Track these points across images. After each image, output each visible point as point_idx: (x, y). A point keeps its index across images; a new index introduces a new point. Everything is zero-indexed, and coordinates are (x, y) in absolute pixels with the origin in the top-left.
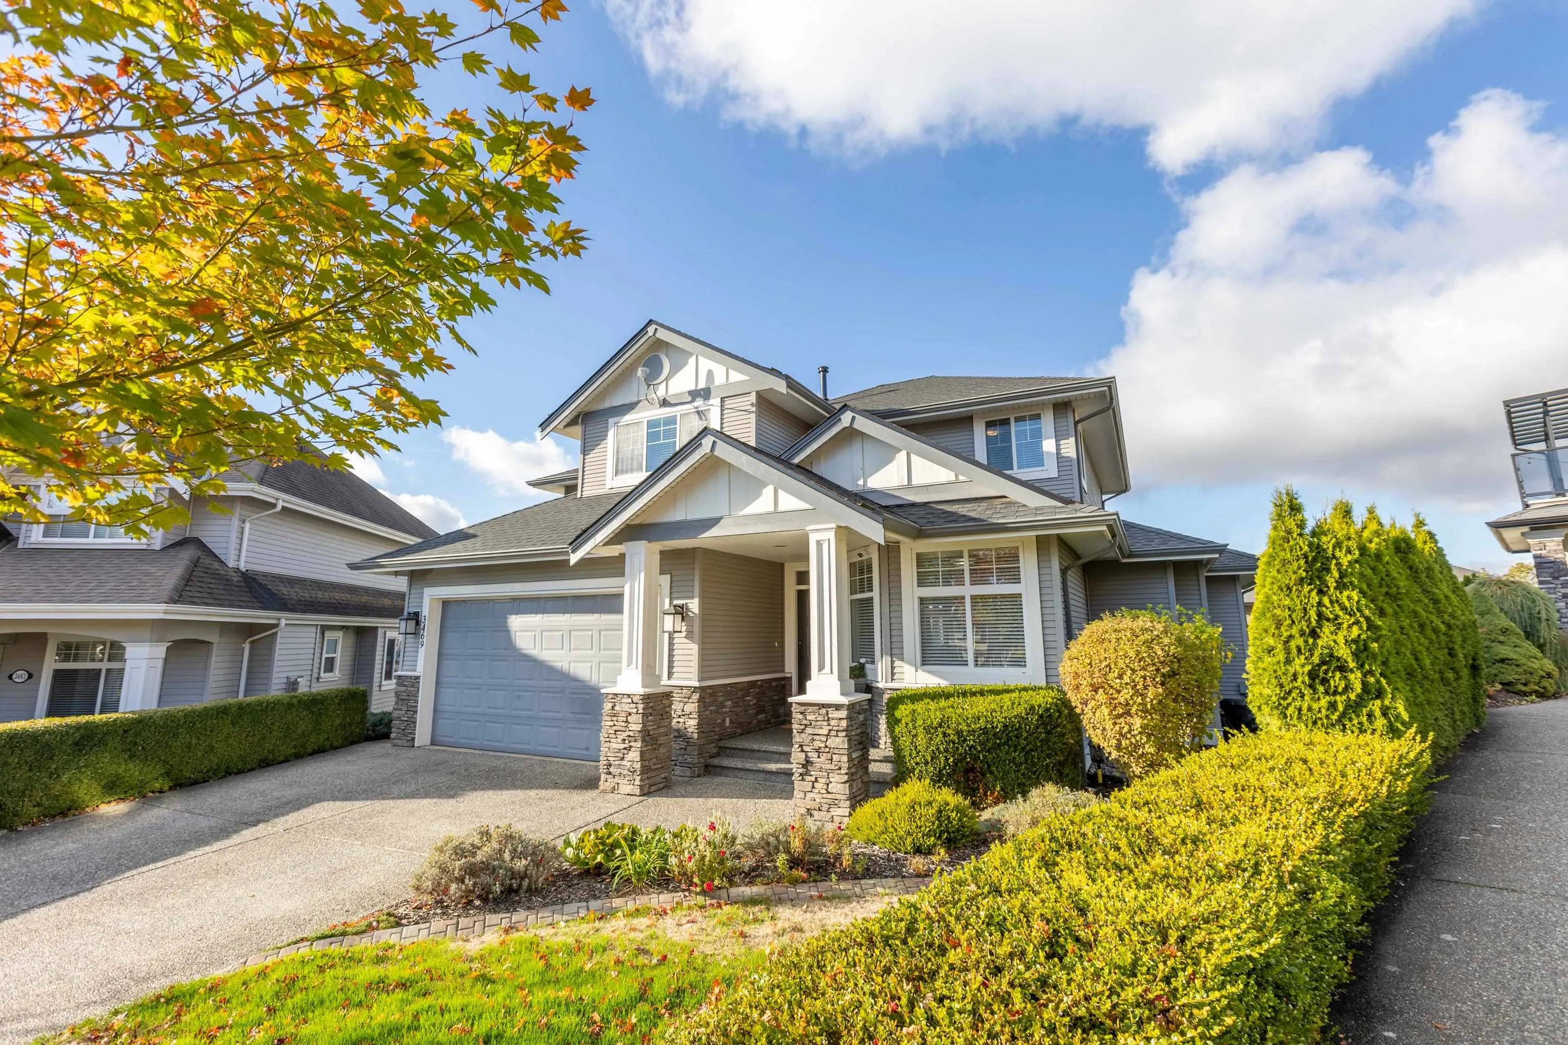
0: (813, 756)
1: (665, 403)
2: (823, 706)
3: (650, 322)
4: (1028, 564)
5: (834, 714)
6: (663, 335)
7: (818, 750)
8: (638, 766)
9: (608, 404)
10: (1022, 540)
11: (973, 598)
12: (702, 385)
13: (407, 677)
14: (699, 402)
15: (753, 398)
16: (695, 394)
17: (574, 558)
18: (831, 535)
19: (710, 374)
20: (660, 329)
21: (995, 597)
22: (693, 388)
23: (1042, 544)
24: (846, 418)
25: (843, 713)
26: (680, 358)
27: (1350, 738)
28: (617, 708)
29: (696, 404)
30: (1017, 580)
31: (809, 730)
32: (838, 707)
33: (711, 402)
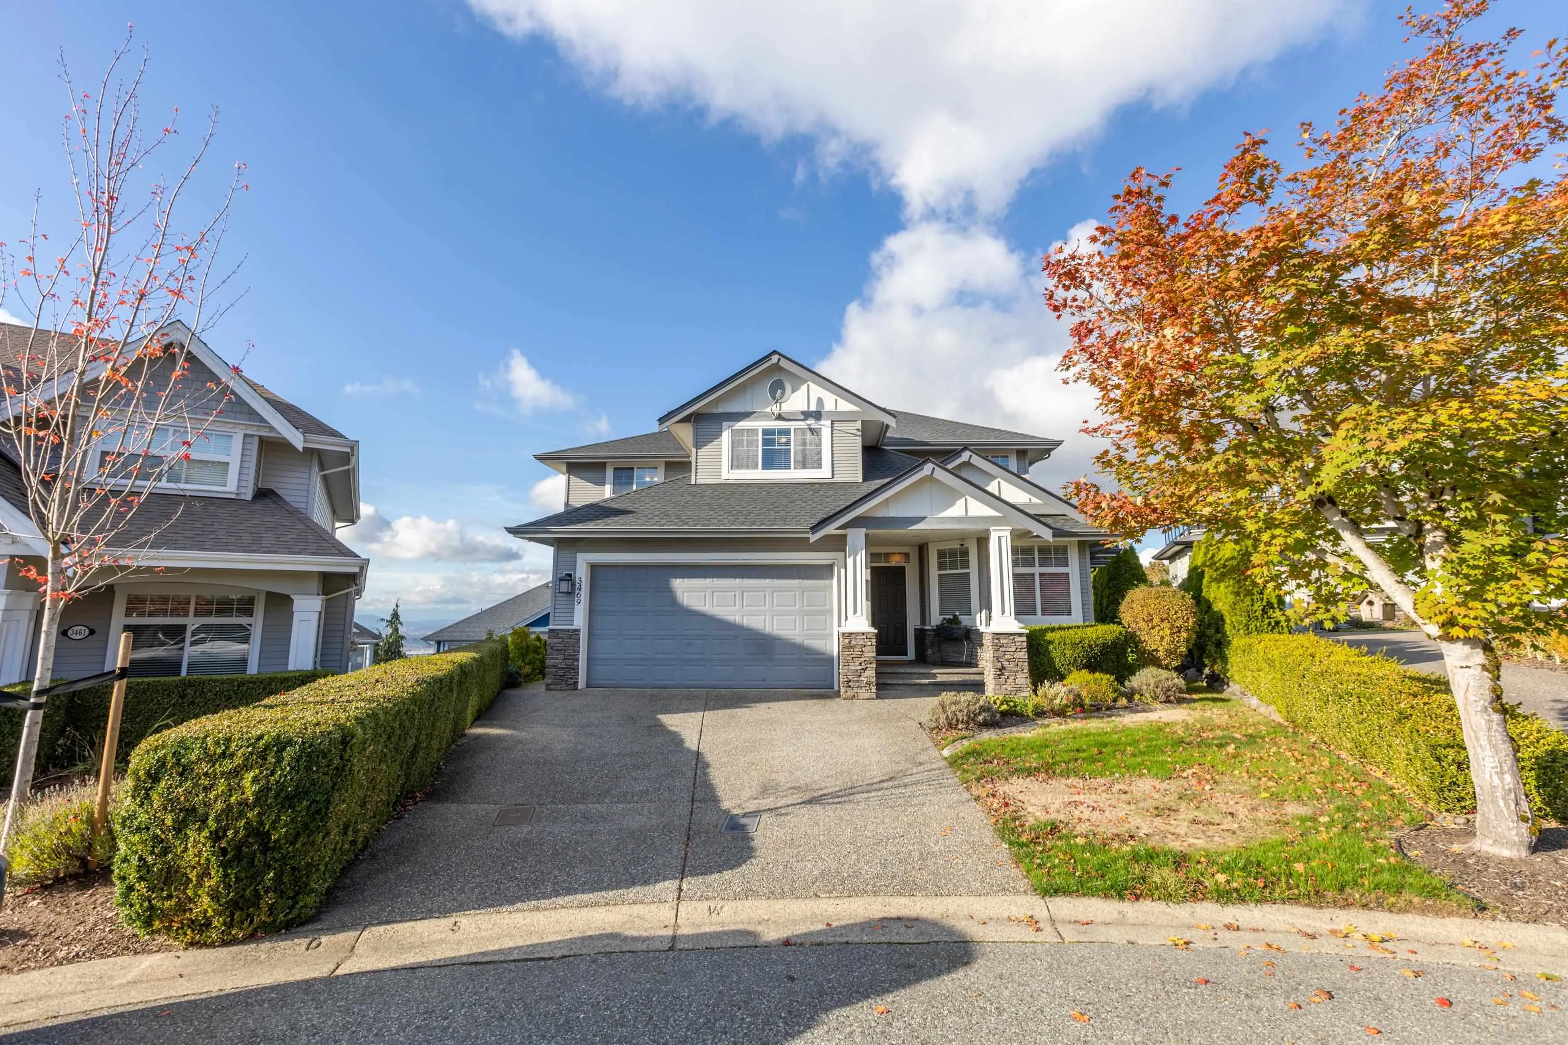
0: (1006, 664)
1: (780, 417)
2: (1011, 634)
3: (775, 352)
4: (1073, 556)
5: (1018, 639)
6: (784, 363)
7: (1008, 660)
8: (874, 680)
9: (721, 410)
10: (1070, 542)
11: (1041, 575)
12: (813, 408)
13: (563, 630)
14: (811, 422)
15: (859, 425)
16: (807, 415)
17: (813, 538)
18: (1008, 534)
19: (820, 401)
20: (783, 360)
21: (1050, 574)
22: (806, 409)
23: (1082, 545)
24: (965, 456)
25: (1024, 639)
26: (798, 382)
27: (1277, 636)
28: (853, 642)
29: (808, 422)
30: (1067, 565)
31: (1002, 649)
32: (1020, 635)
33: (822, 422)
